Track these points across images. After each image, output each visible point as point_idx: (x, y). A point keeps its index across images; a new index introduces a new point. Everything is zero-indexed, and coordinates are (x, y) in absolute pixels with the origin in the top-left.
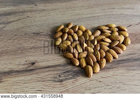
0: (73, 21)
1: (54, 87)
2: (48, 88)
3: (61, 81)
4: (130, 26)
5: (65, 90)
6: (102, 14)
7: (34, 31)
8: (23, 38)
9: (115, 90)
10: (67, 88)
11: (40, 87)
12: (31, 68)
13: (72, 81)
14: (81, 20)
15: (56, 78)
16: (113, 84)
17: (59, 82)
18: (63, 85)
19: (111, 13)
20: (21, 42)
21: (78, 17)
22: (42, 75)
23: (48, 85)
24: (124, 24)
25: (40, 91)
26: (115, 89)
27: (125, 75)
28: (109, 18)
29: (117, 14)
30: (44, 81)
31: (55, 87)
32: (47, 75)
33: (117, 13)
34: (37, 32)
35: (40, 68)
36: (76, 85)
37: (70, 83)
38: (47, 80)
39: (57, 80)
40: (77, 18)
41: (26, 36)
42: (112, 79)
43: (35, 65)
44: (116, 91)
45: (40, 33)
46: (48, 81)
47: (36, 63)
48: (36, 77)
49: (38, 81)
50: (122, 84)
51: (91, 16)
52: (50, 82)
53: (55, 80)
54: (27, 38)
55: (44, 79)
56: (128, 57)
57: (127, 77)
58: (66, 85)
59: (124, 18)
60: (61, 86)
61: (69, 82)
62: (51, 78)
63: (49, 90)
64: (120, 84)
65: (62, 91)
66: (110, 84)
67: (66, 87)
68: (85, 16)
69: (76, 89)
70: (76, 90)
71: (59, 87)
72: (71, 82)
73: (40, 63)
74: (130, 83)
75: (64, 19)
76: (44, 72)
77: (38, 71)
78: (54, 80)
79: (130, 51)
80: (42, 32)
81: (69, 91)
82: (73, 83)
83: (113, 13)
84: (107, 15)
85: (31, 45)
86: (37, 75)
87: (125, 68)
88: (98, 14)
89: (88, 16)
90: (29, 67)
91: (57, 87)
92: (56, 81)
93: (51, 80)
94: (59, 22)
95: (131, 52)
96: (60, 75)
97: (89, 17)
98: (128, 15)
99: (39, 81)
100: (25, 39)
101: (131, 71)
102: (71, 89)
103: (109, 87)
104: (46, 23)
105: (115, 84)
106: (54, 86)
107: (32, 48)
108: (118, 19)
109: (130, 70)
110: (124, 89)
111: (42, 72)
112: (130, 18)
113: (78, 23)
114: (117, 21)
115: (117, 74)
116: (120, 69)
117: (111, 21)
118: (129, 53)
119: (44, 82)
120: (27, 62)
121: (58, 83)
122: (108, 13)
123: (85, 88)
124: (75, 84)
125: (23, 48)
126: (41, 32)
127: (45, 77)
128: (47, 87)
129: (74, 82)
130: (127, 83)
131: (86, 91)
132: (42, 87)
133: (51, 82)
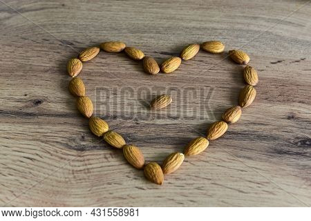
0: (155, 31)
1: (62, 158)
2: (50, 157)
3: (82, 149)
4: (278, 64)
5: (82, 168)
6: (224, 26)
7: (65, 38)
8: (36, 46)
9: (190, 191)
10: (89, 167)
11: (34, 152)
12: (30, 110)
13: (105, 154)
14: (174, 32)
15: (74, 140)
16: (190, 179)
17: (77, 150)
18: (81, 159)
19: (245, 28)
20: (29, 54)
21: (170, 23)
22: (47, 129)
23: (52, 152)
24: (265, 55)
25: (31, 159)
26: (189, 189)
27: (224, 164)
28: (237, 37)
29: (259, 32)
30: (46, 142)
31: (65, 159)
32: (57, 132)
33: (259, 29)
34: (71, 40)
35: (48, 115)
36: (109, 164)
37: (98, 157)
38: (55, 140)
39: (73, 144)
40: (166, 26)
41: (44, 45)
42: (192, 167)
43: (40, 106)
44: (191, 193)
45: (74, 43)
46: (55, 144)
47: (44, 103)
48: (33, 130)
49: (34, 140)
50: (210, 182)
51: (199, 26)
52: (58, 147)
53: (69, 143)
54: (45, 49)
55: (48, 139)
56: (246, 129)
57: (226, 170)
58: (88, 160)
59: (273, 43)
60: (79, 158)
61: (97, 155)
62: (64, 139)
63: (50, 162)
64: (206, 181)
65: (75, 169)
66: (183, 177)
67: (87, 162)
68: (185, 24)
69: (106, 172)
70: (106, 174)
71: (73, 161)
72: (102, 156)
73: (51, 105)
74: (229, 184)
75: (136, 22)
76: (54, 124)
77: (41, 119)
78: (67, 144)
79: (257, 116)
80: (81, 41)
81: (90, 172)
82: (106, 158)
83: (252, 28)
84: (234, 30)
85: (48, 65)
86: (37, 127)
87: (231, 150)
88: (215, 25)
89: (193, 24)
90: (27, 107)
91: (69, 160)
92: (70, 148)
93: (61, 143)
94: (124, 27)
95: (258, 118)
96: (83, 137)
97: (194, 28)
98: (282, 38)
99: (37, 140)
100: (39, 49)
101: (240, 159)
102: (95, 170)
103: (178, 183)
104: (97, 24)
105: (195, 178)
106: (63, 156)
107: (46, 71)
108: (257, 44)
109: (240, 157)
110: (210, 193)
111: (48, 123)
112: (286, 44)
113: (163, 35)
114: (253, 46)
115: (208, 159)
116: (218, 151)
117: (239, 44)
118: (253, 120)
119: (46, 145)
120: (28, 96)
121: (74, 152)
122: (240, 26)
123: (127, 174)
124: (109, 162)
125: (28, 68)
126: (79, 40)
127: (51, 135)
128: (48, 155)
129: (108, 156)
130: (221, 183)
131: (126, 181)
132: (38, 152)
133: (61, 147)
